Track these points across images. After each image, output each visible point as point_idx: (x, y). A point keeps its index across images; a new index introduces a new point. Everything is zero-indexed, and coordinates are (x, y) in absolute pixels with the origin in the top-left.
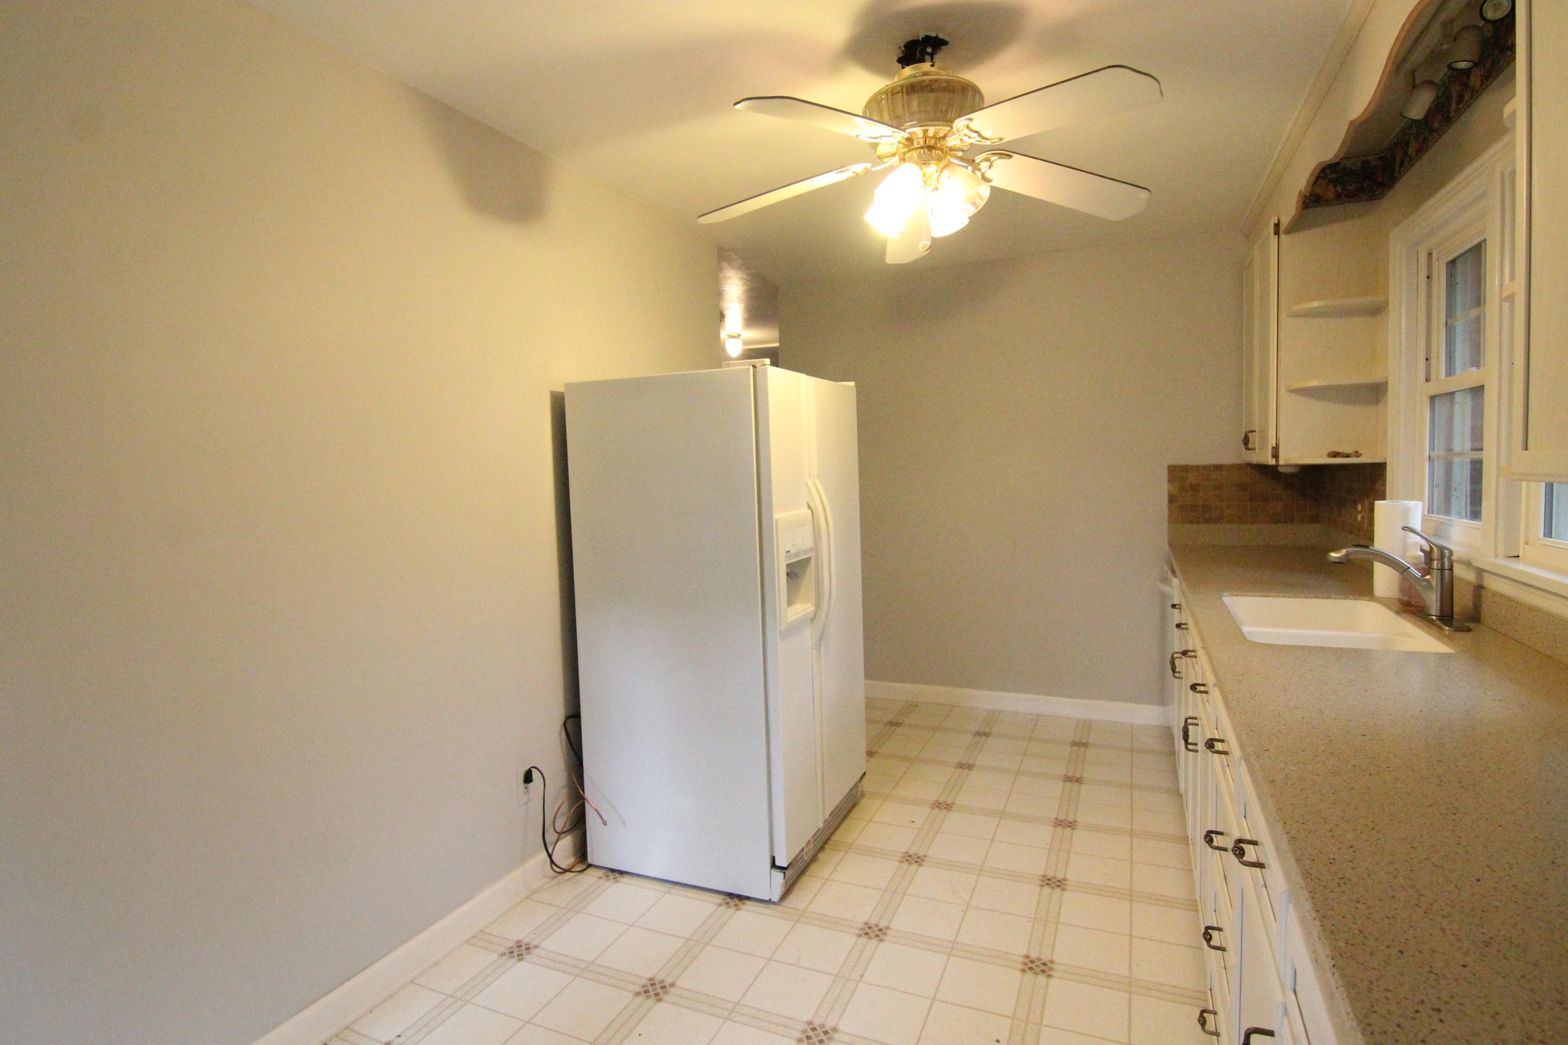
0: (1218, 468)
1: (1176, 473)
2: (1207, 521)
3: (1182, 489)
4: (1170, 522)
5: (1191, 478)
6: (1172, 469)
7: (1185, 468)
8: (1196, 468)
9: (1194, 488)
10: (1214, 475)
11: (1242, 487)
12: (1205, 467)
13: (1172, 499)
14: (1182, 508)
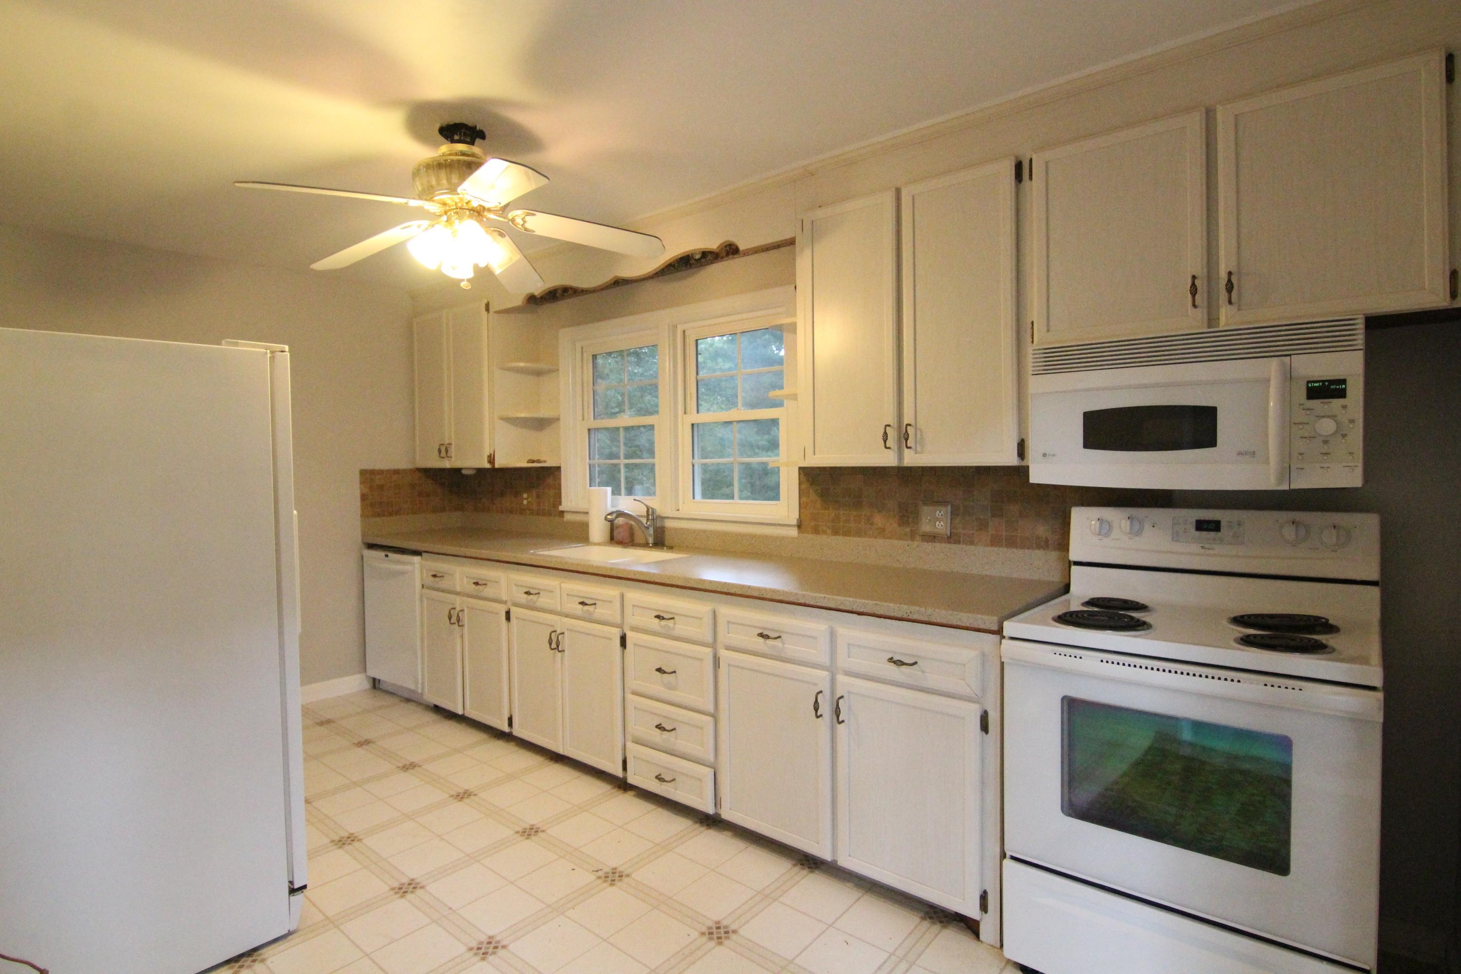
0: (396, 472)
1: (367, 476)
2: (390, 514)
3: (371, 488)
4: (363, 516)
5: (378, 480)
6: (363, 473)
7: (372, 472)
8: (381, 472)
9: (381, 487)
10: (395, 477)
11: (413, 486)
12: (389, 471)
13: (363, 497)
14: (372, 505)
